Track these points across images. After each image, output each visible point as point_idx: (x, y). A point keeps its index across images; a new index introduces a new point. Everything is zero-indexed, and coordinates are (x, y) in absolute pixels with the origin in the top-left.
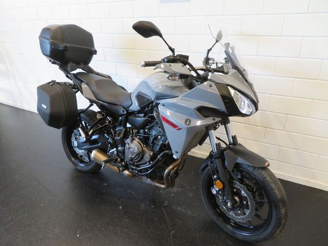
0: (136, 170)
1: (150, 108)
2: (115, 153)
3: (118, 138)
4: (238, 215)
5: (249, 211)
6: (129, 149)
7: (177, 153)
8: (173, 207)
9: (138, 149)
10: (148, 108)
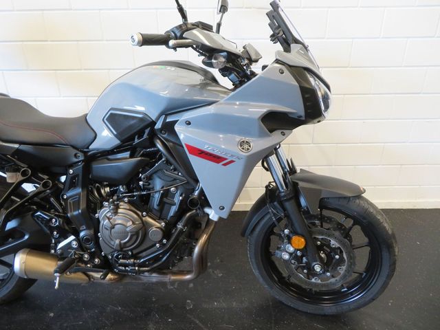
0: (134, 265)
1: (145, 136)
2: (75, 244)
3: (76, 213)
5: (344, 268)
6: (113, 227)
7: (223, 208)
8: (205, 306)
9: (133, 223)
10: (140, 136)
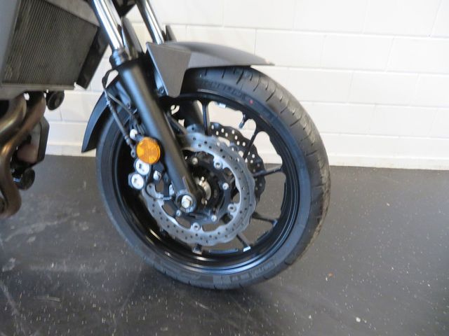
4: (212, 227)
5: (238, 206)
